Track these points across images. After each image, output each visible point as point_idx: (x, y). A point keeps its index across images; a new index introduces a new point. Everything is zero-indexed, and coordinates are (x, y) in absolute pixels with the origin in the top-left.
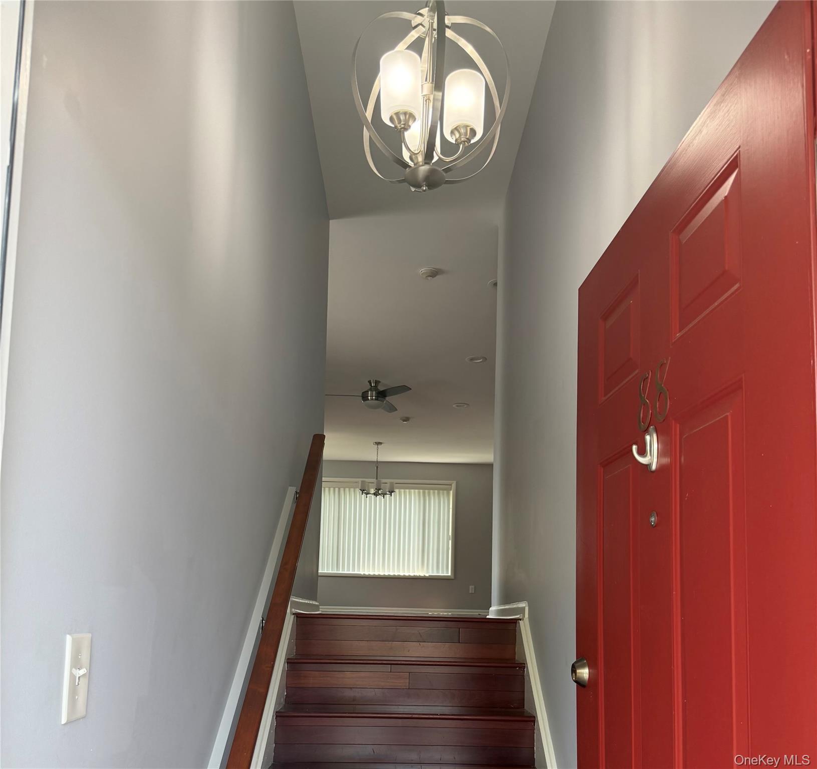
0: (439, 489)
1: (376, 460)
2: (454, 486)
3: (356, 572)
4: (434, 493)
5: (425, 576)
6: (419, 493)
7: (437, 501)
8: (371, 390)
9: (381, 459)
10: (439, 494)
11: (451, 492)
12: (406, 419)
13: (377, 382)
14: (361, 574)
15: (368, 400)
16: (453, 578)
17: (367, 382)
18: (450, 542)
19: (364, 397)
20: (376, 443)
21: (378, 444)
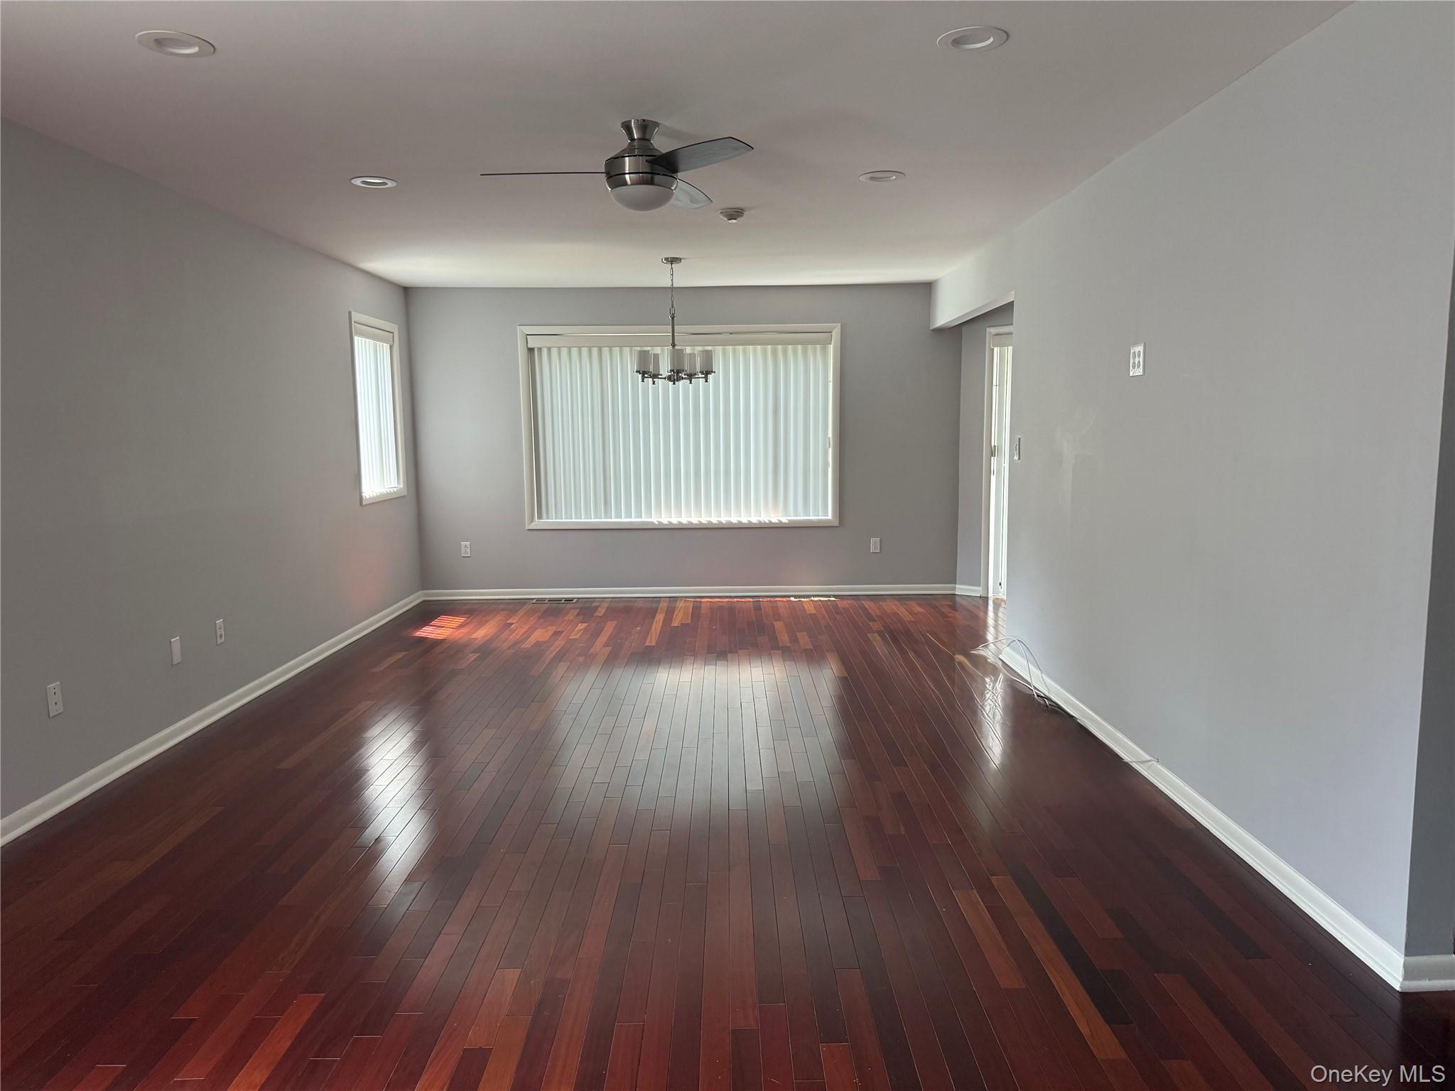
0: (804, 343)
1: (669, 285)
2: (836, 334)
3: (644, 519)
4: (795, 352)
5: (780, 522)
6: (765, 353)
7: (801, 368)
8: (630, 152)
9: (679, 283)
10: (805, 352)
11: (831, 348)
12: (734, 214)
13: (646, 126)
14: (653, 523)
15: (625, 184)
16: (836, 523)
17: (620, 125)
18: (830, 451)
19: (614, 175)
20: (666, 259)
21: (673, 261)
